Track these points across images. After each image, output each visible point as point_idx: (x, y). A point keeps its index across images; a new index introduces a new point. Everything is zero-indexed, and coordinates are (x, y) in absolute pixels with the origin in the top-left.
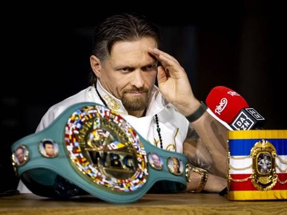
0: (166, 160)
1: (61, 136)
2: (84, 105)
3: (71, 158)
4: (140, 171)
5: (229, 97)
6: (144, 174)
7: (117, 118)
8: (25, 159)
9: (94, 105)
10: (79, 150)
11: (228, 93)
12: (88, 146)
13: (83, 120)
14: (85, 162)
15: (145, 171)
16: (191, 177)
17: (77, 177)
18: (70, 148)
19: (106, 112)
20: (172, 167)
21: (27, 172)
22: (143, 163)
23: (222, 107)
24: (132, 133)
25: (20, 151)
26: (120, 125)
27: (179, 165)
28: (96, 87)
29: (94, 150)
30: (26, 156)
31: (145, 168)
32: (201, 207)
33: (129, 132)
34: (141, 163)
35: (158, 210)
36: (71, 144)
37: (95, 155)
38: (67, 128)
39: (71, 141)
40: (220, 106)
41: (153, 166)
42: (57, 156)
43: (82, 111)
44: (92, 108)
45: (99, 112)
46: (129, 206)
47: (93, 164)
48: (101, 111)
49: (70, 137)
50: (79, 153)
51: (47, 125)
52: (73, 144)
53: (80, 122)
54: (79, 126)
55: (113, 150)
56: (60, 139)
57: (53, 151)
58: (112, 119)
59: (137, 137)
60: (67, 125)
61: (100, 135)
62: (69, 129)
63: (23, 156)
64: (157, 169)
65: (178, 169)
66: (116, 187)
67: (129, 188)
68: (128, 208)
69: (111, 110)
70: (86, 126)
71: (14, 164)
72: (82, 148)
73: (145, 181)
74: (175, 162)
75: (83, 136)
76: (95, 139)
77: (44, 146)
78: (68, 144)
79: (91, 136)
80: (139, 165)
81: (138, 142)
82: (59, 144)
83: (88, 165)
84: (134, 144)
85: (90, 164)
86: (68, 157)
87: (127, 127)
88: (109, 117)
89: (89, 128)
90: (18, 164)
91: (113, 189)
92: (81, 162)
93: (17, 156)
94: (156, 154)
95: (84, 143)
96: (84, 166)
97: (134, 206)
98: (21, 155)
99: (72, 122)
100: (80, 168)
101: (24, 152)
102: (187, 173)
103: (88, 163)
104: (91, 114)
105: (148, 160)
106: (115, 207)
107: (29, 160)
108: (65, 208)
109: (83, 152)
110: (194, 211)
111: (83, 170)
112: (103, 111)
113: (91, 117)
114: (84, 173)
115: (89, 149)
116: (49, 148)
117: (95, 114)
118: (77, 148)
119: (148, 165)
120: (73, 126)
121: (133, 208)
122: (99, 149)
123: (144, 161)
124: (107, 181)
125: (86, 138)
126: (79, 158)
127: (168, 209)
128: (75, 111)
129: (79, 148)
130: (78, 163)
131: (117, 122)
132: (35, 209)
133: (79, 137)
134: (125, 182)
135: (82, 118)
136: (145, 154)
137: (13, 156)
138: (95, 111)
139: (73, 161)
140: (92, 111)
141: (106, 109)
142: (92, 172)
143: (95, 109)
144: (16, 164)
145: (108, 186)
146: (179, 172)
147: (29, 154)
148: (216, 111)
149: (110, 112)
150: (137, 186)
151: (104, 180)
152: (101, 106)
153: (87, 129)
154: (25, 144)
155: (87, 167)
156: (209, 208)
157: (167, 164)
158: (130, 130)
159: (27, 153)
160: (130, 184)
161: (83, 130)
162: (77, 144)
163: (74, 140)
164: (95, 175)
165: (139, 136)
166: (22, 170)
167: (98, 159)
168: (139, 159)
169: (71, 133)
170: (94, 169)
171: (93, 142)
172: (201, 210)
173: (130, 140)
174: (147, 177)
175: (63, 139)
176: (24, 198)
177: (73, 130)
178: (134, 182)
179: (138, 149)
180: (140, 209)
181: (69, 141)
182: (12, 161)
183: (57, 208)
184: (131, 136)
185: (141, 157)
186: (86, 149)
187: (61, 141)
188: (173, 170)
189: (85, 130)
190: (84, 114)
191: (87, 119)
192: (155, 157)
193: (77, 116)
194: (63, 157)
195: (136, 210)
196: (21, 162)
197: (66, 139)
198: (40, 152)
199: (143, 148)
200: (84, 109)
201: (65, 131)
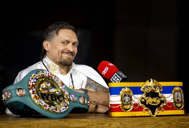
0: (78, 97)
1: (27, 85)
2: (38, 71)
3: (32, 96)
4: (66, 103)
5: (109, 66)
6: (67, 104)
7: (54, 77)
8: (9, 97)
9: (43, 71)
10: (36, 92)
11: (109, 64)
12: (40, 91)
13: (37, 78)
14: (39, 98)
15: (68, 102)
16: (90, 106)
17: (35, 106)
18: (31, 91)
19: (48, 74)
20: (81, 101)
21: (10, 103)
22: (67, 99)
23: (106, 71)
24: (61, 84)
25: (6, 93)
26: (55, 80)
27: (85, 100)
28: (42, 62)
29: (43, 92)
30: (9, 96)
31: (68, 101)
32: (96, 120)
33: (60, 84)
34: (66, 99)
35: (75, 121)
36: (32, 90)
37: (43, 95)
38: (29, 82)
39: (32, 88)
40: (105, 71)
41: (72, 100)
42: (24, 96)
43: (37, 74)
44: (42, 72)
45: (45, 74)
46: (60, 120)
47: (42, 99)
48: (46, 74)
49: (31, 86)
50: (35, 94)
51: (18, 81)
52: (33, 90)
53: (36, 79)
54: (35, 81)
55: (52, 92)
56: (26, 87)
57: (23, 93)
58: (52, 77)
59: (64, 86)
60: (30, 80)
61: (46, 85)
62: (31, 82)
63: (8, 96)
64: (74, 101)
65: (84, 102)
66: (54, 110)
67: (60, 111)
68: (60, 121)
69: (51, 73)
70: (39, 81)
71: (3, 99)
72: (37, 92)
73: (68, 107)
74: (83, 98)
75: (38, 86)
76: (43, 87)
77: (18, 91)
78: (30, 89)
79: (42, 85)
80: (65, 100)
81: (64, 89)
82: (25, 89)
83: (40, 100)
84: (62, 90)
85: (41, 99)
86: (30, 96)
87: (59, 81)
88: (50, 77)
89: (40, 82)
90: (6, 99)
91: (52, 112)
92: (36, 98)
93: (5, 95)
94: (73, 94)
95: (38, 89)
96: (38, 100)
97: (63, 120)
98: (7, 95)
99: (32, 79)
100: (36, 101)
101: (8, 93)
102: (89, 103)
103: (40, 99)
104: (42, 75)
105: (69, 97)
106: (53, 121)
107: (11, 97)
108: (28, 121)
109: (37, 93)
110: (92, 122)
111: (37, 102)
112: (47, 73)
113: (41, 76)
114: (38, 104)
115: (41, 92)
116: (21, 91)
117: (43, 75)
118: (34, 92)
119: (69, 100)
120: (33, 81)
121: (62, 121)
122: (45, 92)
123: (68, 98)
124: (49, 108)
125: (39, 87)
126: (35, 96)
127: (79, 121)
128: (34, 73)
129: (35, 91)
130: (35, 99)
131: (54, 79)
132: (14, 121)
133: (36, 86)
134: (58, 108)
135: (37, 76)
136: (68, 94)
137: (3, 95)
138: (43, 73)
139: (33, 98)
140: (41, 74)
141: (49, 73)
142: (42, 103)
143: (43, 72)
144: (4, 99)
145: (50, 110)
146: (85, 103)
147: (11, 95)
148: (103, 73)
149: (51, 74)
150: (64, 110)
151: (48, 107)
152: (46, 71)
153: (39, 82)
154: (9, 89)
155: (39, 101)
156: (99, 121)
157: (79, 99)
158: (61, 83)
159: (10, 94)
160: (61, 109)
161: (37, 83)
162: (34, 90)
163: (33, 87)
164: (44, 105)
165: (65, 85)
166: (8, 102)
167: (45, 97)
168: (65, 97)
169: (31, 84)
170: (43, 102)
171: (42, 88)
172: (96, 122)
173: (61, 87)
174: (69, 106)
175: (28, 87)
176: (8, 116)
177: (32, 83)
178: (63, 108)
179: (64, 92)
180: (65, 121)
181: (30, 88)
182: (2, 98)
183: (25, 121)
184: (61, 86)
185: (66, 95)
186: (39, 92)
187: (27, 88)
188: (82, 102)
189: (38, 83)
190: (38, 75)
191: (39, 77)
192: (73, 96)
193: (34, 76)
194: (28, 96)
195: (63, 122)
196: (7, 99)
197: (29, 87)
198: (16, 94)
199: (67, 92)
200: (38, 72)
201: (28, 83)
